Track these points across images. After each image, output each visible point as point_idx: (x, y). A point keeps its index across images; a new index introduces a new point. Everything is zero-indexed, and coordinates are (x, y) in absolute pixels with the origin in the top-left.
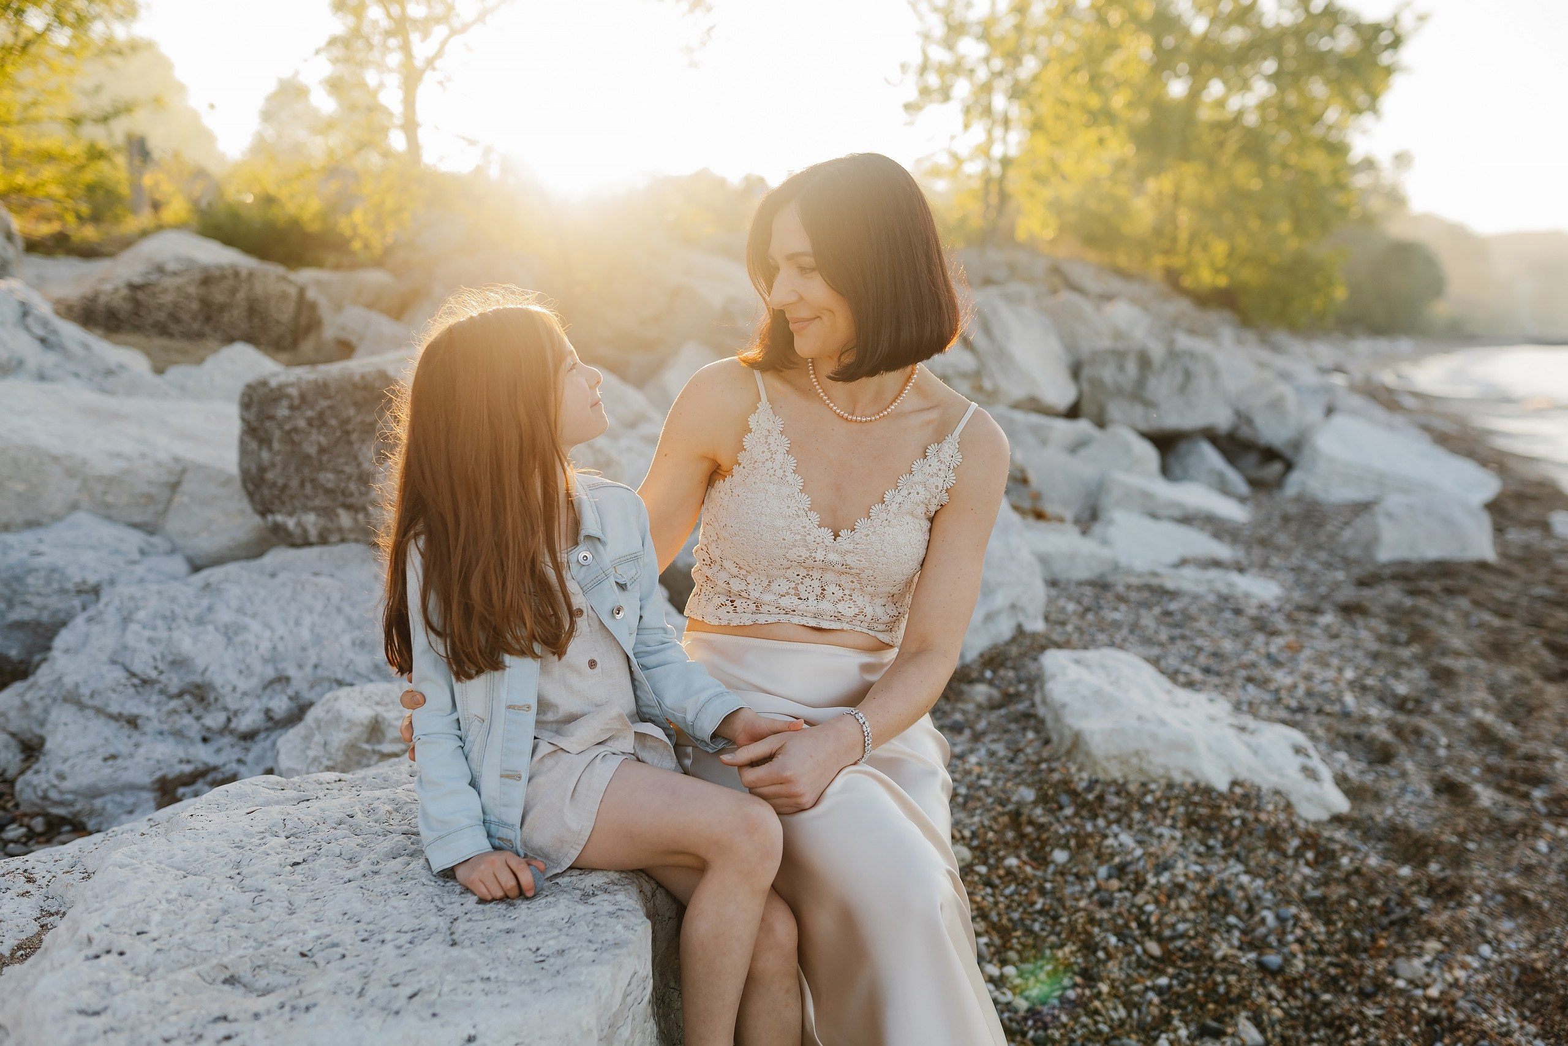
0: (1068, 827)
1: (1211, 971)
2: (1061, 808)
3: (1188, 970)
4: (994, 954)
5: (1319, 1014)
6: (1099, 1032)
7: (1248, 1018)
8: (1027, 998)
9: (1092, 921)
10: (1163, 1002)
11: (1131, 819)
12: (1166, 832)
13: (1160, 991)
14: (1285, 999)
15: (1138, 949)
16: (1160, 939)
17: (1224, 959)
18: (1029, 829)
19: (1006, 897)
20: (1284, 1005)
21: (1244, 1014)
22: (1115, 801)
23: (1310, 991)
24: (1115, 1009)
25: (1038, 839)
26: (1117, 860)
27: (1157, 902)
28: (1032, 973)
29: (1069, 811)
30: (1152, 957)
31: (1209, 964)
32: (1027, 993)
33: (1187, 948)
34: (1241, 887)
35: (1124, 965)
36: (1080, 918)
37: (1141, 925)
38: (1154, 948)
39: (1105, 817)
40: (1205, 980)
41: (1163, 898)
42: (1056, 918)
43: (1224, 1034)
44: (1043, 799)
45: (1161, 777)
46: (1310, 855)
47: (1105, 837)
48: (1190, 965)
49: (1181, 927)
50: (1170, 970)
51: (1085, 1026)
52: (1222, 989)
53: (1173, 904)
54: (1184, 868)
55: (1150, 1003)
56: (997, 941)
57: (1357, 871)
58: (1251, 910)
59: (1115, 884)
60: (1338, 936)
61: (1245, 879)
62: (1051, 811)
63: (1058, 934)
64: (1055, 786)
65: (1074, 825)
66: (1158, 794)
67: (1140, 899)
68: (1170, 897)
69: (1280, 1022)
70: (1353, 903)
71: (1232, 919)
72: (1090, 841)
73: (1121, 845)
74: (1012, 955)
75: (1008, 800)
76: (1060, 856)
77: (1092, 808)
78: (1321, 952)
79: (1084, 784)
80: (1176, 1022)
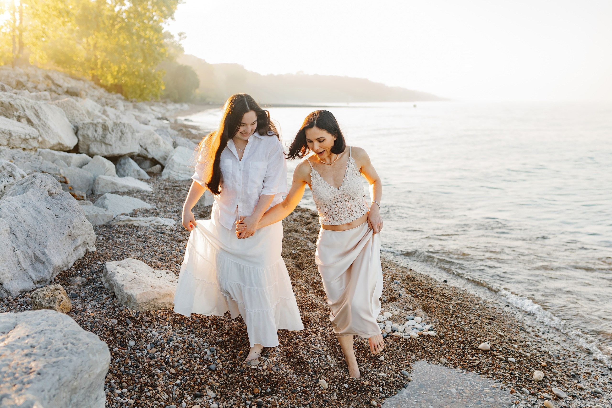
0: (133, 332)
1: (194, 375)
2: (128, 325)
3: (186, 376)
4: (118, 385)
5: (229, 381)
6: (161, 405)
7: (209, 388)
8: (133, 399)
9: (150, 366)
10: (180, 389)
11: (154, 325)
12: (167, 327)
13: (178, 385)
14: (219, 379)
15: (167, 372)
16: (174, 367)
17: (197, 370)
18: (118, 335)
19: (117, 363)
20: (219, 381)
21: (207, 387)
22: (147, 319)
23: (226, 374)
24: (164, 395)
25: (122, 338)
26: (153, 341)
27: (170, 354)
28: (133, 389)
29: (131, 325)
30: (172, 374)
31: (193, 372)
32: (133, 397)
33: (184, 368)
34: (196, 342)
35: (164, 379)
36: (146, 365)
37: (166, 363)
38: (173, 371)
39: (144, 325)
40: (193, 378)
41: (172, 352)
42: (137, 367)
43: (203, 396)
44: (120, 322)
45: (162, 307)
46: (215, 326)
47: (148, 333)
48: (186, 374)
49: (180, 361)
50: (180, 377)
51: (156, 404)
52: (199, 381)
53: (176, 354)
54: (177, 340)
55: (176, 390)
56: (118, 380)
57: (231, 329)
58: (200, 350)
59: (154, 350)
60: (230, 353)
61: (196, 339)
62: (124, 326)
63: (139, 373)
64: (124, 316)
65: (134, 331)
66: (162, 313)
67: (164, 354)
68: (174, 351)
69: (219, 387)
70: (232, 341)
71: (196, 355)
72: (142, 336)
73: (153, 335)
74: (125, 384)
75: (108, 325)
76: (132, 343)
77: (139, 323)
78: (227, 360)
79: (134, 314)
80: (186, 395)
